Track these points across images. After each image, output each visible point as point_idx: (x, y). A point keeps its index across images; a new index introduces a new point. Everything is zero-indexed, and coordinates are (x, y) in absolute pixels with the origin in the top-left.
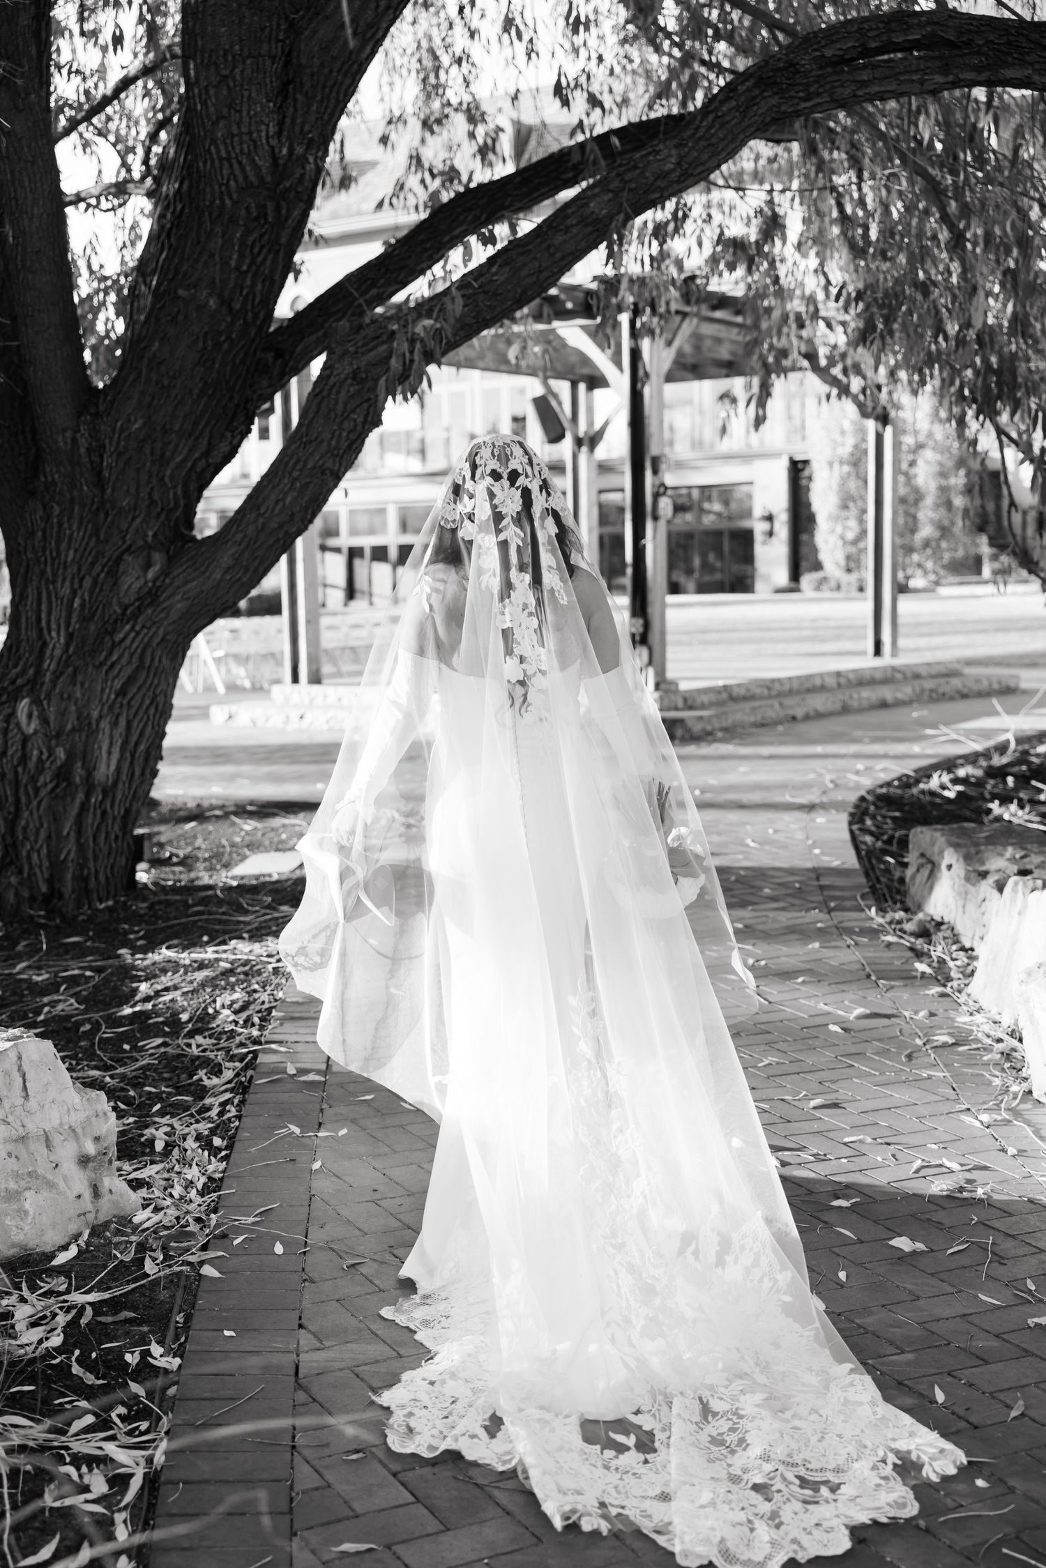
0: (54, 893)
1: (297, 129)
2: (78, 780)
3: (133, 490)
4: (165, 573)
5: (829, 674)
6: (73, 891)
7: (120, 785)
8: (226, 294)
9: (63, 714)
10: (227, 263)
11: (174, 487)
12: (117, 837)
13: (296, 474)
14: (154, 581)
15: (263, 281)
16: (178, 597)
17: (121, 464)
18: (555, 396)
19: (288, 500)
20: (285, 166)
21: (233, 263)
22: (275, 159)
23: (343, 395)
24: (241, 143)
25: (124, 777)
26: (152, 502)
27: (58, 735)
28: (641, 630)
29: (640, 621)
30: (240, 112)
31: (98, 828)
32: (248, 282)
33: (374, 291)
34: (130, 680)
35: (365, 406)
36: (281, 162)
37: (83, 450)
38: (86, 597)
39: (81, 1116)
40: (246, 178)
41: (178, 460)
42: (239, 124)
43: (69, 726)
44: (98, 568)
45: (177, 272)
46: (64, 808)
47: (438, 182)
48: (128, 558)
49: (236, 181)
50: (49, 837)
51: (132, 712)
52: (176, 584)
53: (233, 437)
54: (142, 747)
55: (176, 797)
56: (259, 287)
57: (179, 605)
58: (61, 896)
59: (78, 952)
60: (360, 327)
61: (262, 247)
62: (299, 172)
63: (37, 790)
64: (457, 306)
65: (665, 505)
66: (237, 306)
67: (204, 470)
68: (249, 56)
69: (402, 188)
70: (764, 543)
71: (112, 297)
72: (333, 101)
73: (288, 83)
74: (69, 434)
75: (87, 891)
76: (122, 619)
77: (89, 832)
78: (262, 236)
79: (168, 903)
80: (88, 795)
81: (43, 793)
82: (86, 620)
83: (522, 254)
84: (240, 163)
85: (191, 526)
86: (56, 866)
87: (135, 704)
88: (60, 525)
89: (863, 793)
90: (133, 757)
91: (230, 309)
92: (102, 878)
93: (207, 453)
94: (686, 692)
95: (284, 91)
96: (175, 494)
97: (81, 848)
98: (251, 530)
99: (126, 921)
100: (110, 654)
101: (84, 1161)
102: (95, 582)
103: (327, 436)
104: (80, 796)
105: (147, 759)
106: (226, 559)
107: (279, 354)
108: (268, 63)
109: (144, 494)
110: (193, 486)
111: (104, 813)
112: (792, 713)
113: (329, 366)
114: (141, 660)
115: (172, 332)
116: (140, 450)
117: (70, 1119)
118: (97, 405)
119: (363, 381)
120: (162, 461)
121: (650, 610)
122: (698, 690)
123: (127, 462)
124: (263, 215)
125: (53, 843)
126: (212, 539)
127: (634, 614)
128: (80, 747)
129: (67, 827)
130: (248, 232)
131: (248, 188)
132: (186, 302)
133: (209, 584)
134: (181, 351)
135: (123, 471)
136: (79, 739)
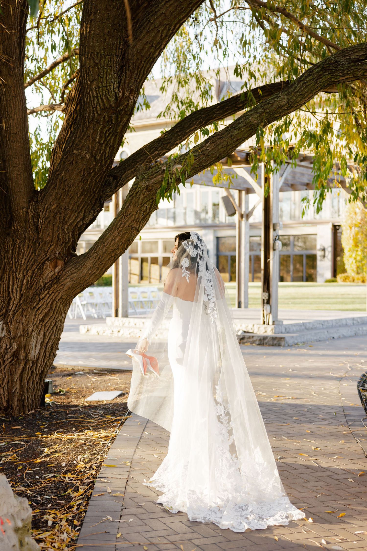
0: (9, 406)
1: (126, 85)
2: (22, 358)
3: (51, 234)
4: (63, 269)
5: (349, 319)
6: (17, 406)
7: (40, 360)
8: (94, 152)
9: (16, 329)
10: (95, 140)
11: (68, 233)
12: (37, 383)
13: (120, 229)
14: (58, 273)
15: (110, 148)
16: (68, 280)
17: (46, 223)
18: (232, 196)
19: (117, 240)
20: (121, 100)
21: (97, 140)
22: (116, 97)
23: (142, 196)
24: (103, 90)
25: (42, 356)
26: (59, 239)
27: (14, 338)
28: (267, 298)
29: (267, 294)
30: (103, 78)
31: (29, 378)
32: (103, 148)
33: (156, 152)
34: (46, 315)
35: (151, 201)
36: (119, 98)
37: (30, 217)
38: (29, 279)
39: (17, 509)
40: (104, 105)
41: (71, 221)
42: (102, 83)
43: (19, 334)
44: (34, 267)
45: (73, 143)
46: (15, 369)
47: (184, 107)
48: (47, 263)
49: (100, 106)
50: (8, 382)
51: (46, 328)
52: (68, 274)
53: (94, 212)
54: (50, 344)
55: (64, 365)
56: (108, 150)
57: (68, 283)
58: (12, 408)
59: (18, 433)
60: (150, 168)
61: (110, 134)
62: (126, 103)
63: (4, 361)
64: (192, 159)
65: (279, 244)
66: (98, 158)
67: (81, 226)
68: (108, 55)
69: (169, 109)
70: (321, 260)
71: (46, 152)
72: (142, 74)
73: (123, 66)
74: (25, 210)
75: (24, 406)
76: (44, 288)
77: (26, 380)
78: (110, 129)
79: (58, 412)
80: (26, 364)
81: (7, 362)
82: (28, 289)
83: (220, 138)
84: (102, 99)
85: (75, 250)
86: (11, 394)
87: (47, 326)
88: (19, 248)
89: (364, 373)
90: (46, 348)
91: (95, 159)
92: (30, 401)
93: (83, 219)
94: (286, 325)
95: (121, 70)
96: (69, 236)
97: (22, 387)
98: (100, 253)
99: (40, 419)
100: (38, 303)
101: (17, 530)
102: (33, 273)
103: (134, 213)
104: (22, 365)
105: (52, 349)
106: (89, 264)
107: (115, 178)
108: (115, 58)
109: (55, 235)
110: (76, 233)
111: (32, 372)
112: (333, 336)
113: (135, 184)
114: (51, 307)
115: (70, 168)
116: (55, 217)
117: (12, 511)
118: (37, 198)
119: (150, 190)
120: (64, 222)
121: (271, 289)
122: (291, 325)
123: (49, 222)
124: (110, 120)
125: (10, 384)
126: (83, 256)
127: (264, 291)
128: (23, 343)
129: (16, 377)
130: (104, 127)
131: (104, 109)
132: (77, 156)
133: (82, 275)
134: (74, 176)
135: (47, 226)
136: (23, 340)
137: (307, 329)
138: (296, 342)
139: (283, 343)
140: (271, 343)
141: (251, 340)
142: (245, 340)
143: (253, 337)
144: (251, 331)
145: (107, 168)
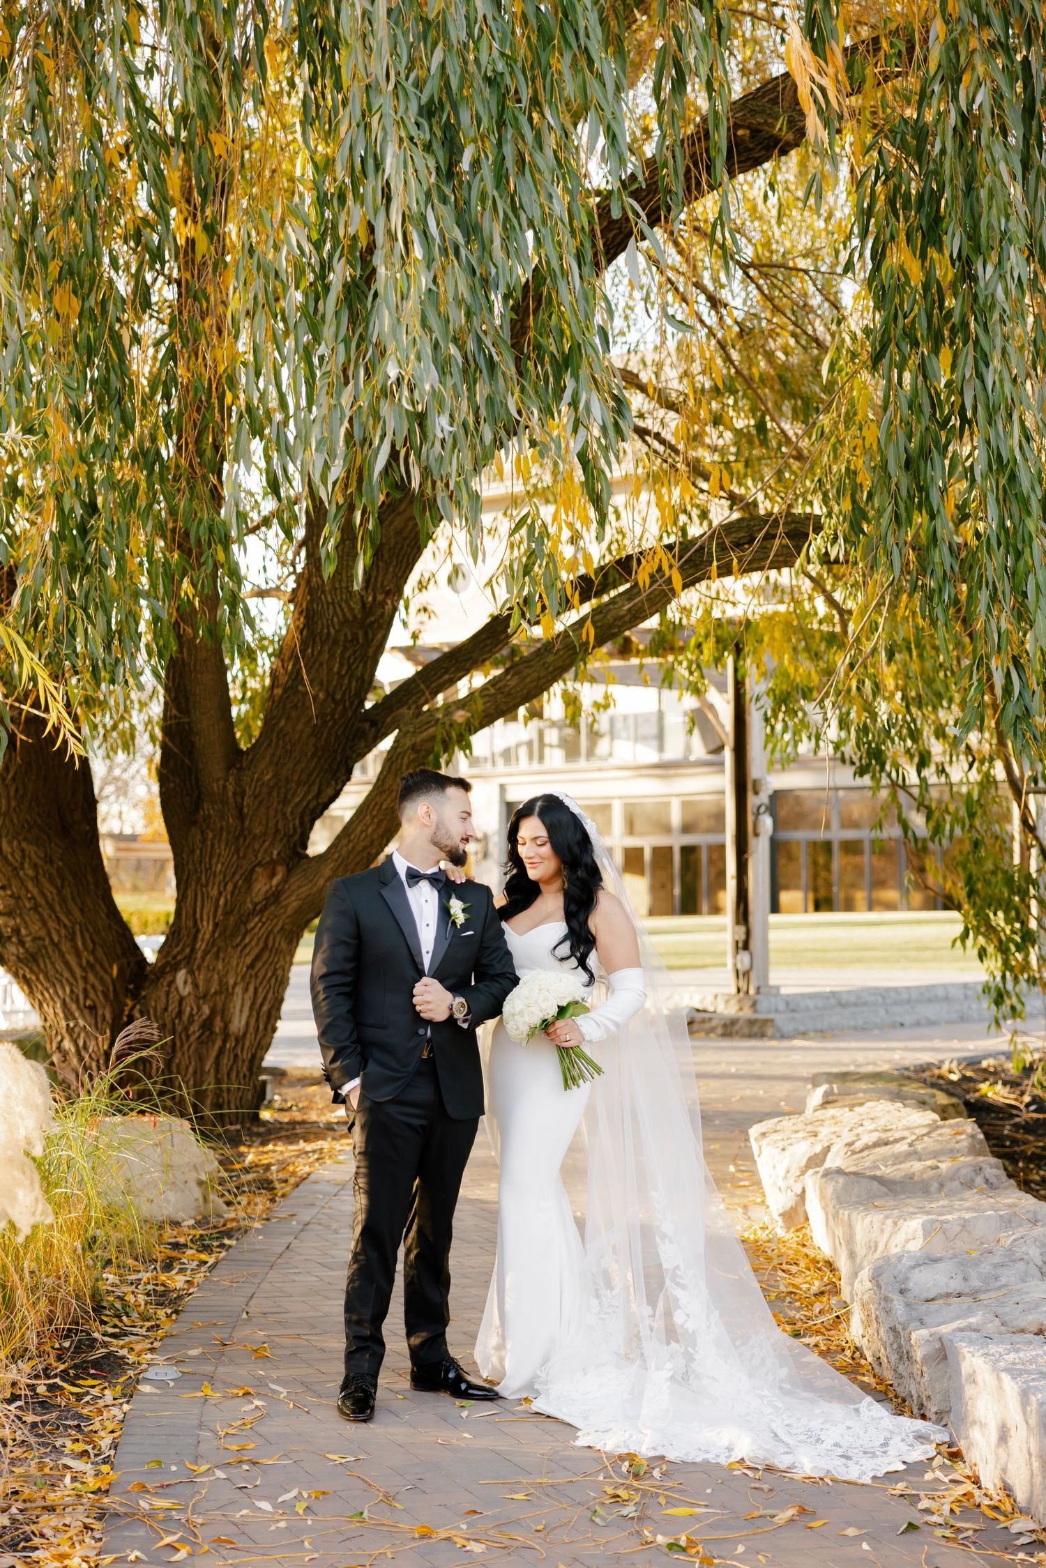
2: (217, 1030)
3: (264, 822)
4: (285, 880)
7: (248, 1036)
8: (331, 689)
9: (208, 981)
11: (294, 820)
12: (245, 1077)
14: (277, 886)
15: (357, 681)
16: (293, 898)
17: (256, 804)
18: (712, 707)
19: (370, 830)
20: (371, 608)
21: (335, 669)
22: (364, 604)
25: (251, 1030)
26: (277, 831)
27: (204, 997)
28: (743, 937)
29: (742, 929)
30: (341, 574)
31: (231, 1068)
32: (347, 681)
34: (258, 957)
36: (368, 606)
37: (230, 794)
38: (229, 896)
40: (345, 616)
41: (297, 800)
42: (340, 582)
43: (213, 990)
44: (237, 877)
46: (207, 1051)
48: (259, 870)
49: (338, 618)
50: (195, 1072)
51: (259, 980)
52: (293, 887)
53: (337, 784)
54: (265, 1008)
56: (353, 684)
57: (293, 903)
60: (420, 714)
61: (355, 659)
62: (380, 611)
63: (188, 1037)
64: (479, 704)
65: (764, 822)
66: (338, 697)
67: (315, 808)
68: (348, 539)
72: (404, 565)
74: (221, 782)
76: (253, 913)
77: (225, 1070)
78: (355, 651)
80: (224, 1042)
81: (192, 1039)
82: (227, 914)
84: (341, 606)
85: (305, 847)
87: (261, 975)
88: (213, 846)
90: (258, 1015)
93: (318, 796)
94: (788, 995)
96: (295, 825)
97: (218, 1082)
98: (344, 851)
100: (244, 938)
101: (200, 1183)
102: (235, 886)
104: (219, 1043)
105: (269, 1017)
106: (328, 871)
107: (373, 724)
109: (271, 824)
110: (307, 819)
111: (236, 1056)
112: (899, 1019)
113: (397, 741)
114: (266, 943)
115: (293, 714)
116: (270, 794)
117: (194, 1160)
118: (242, 762)
119: (419, 752)
120: (285, 801)
121: (752, 919)
122: (803, 995)
123: (261, 803)
124: (356, 638)
125: (198, 1076)
126: (320, 858)
127: (738, 923)
128: (220, 1005)
129: (209, 1065)
130: (345, 650)
131: (346, 621)
133: (315, 889)
134: (300, 726)
135: (258, 808)
136: (220, 1000)
137: (842, 1005)
138: (802, 1029)
139: (770, 1031)
140: (746, 1031)
141: (707, 1026)
142: (695, 1027)
143: (712, 1020)
144: (711, 1009)
145: (355, 711)
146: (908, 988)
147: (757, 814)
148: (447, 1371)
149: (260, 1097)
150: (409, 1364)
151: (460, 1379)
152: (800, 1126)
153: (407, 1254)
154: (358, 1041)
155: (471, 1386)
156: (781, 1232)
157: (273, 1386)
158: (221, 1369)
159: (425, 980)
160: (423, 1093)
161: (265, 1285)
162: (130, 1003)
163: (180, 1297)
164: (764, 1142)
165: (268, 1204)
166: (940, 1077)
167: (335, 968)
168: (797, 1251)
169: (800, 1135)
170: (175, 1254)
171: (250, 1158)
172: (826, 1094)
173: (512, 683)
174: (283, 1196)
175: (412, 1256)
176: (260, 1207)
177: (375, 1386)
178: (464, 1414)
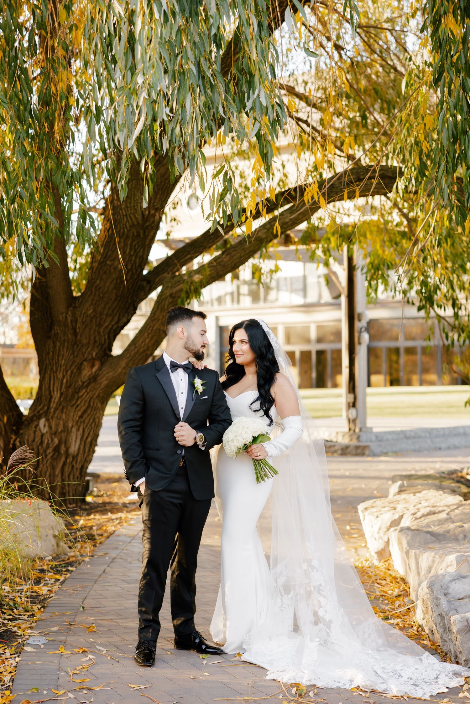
1: (152, 205)
2: (62, 452)
3: (88, 337)
4: (100, 369)
7: (80, 455)
9: (57, 425)
11: (104, 335)
12: (78, 478)
13: (149, 332)
14: (95, 372)
15: (139, 259)
16: (104, 379)
17: (84, 327)
19: (147, 341)
20: (147, 218)
21: (128, 252)
22: (143, 216)
24: (131, 209)
25: (81, 452)
26: (95, 342)
27: (55, 434)
28: (352, 400)
29: (352, 396)
30: (131, 199)
31: (70, 472)
32: (133, 258)
33: (189, 256)
34: (85, 412)
36: (146, 217)
37: (69, 321)
38: (69, 378)
40: (132, 222)
41: (106, 324)
42: (130, 203)
43: (60, 430)
44: (73, 367)
46: (57, 464)
48: (85, 363)
49: (129, 223)
50: (50, 475)
51: (85, 425)
52: (104, 373)
53: (128, 315)
54: (89, 440)
56: (138, 260)
57: (104, 382)
60: (175, 276)
61: (139, 246)
62: (152, 219)
63: (46, 456)
64: (207, 272)
65: (364, 337)
67: (116, 329)
68: (134, 179)
72: (166, 194)
74: (64, 315)
76: (82, 387)
77: (66, 474)
78: (138, 242)
80: (66, 458)
81: (49, 457)
82: (68, 387)
84: (130, 217)
85: (110, 350)
88: (59, 350)
90: (85, 444)
96: (105, 338)
97: (63, 481)
98: (133, 353)
100: (77, 401)
101: (55, 536)
102: (72, 372)
103: (161, 317)
104: (63, 459)
105: (91, 445)
106: (123, 365)
107: (149, 282)
109: (92, 338)
110: (112, 335)
111: (73, 466)
112: (439, 446)
113: (162, 292)
114: (89, 404)
115: (104, 277)
116: (91, 321)
117: (51, 524)
118: (75, 303)
119: (174, 297)
120: (100, 325)
121: (357, 390)
122: (385, 433)
123: (86, 326)
124: (138, 235)
125: (52, 478)
126: (119, 357)
127: (350, 392)
128: (64, 439)
129: (58, 471)
130: (133, 241)
131: (133, 226)
132: (110, 266)
133: (117, 374)
134: (107, 284)
135: (84, 330)
136: (64, 435)
137: (407, 438)
138: (385, 451)
139: (367, 452)
140: (354, 452)
141: (332, 449)
143: (334, 446)
144: (334, 440)
145: (138, 275)
146: (443, 429)
147: (360, 332)
148: (195, 639)
149: (86, 489)
150: (173, 635)
151: (202, 643)
152: (386, 504)
153: (172, 575)
154: (144, 457)
155: (208, 647)
156: (376, 563)
157: (98, 647)
158: (69, 638)
159: (181, 423)
160: (180, 486)
161: (92, 592)
162: (14, 437)
163: (45, 599)
164: (367, 513)
165: (92, 548)
166: (462, 477)
167: (130, 417)
168: (385, 573)
169: (386, 509)
170: (41, 575)
171: (81, 522)
172: (401, 486)
173: (226, 260)
174: (101, 543)
175: (175, 576)
176: (88, 549)
177: (155, 647)
178: (205, 662)
